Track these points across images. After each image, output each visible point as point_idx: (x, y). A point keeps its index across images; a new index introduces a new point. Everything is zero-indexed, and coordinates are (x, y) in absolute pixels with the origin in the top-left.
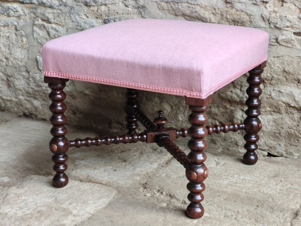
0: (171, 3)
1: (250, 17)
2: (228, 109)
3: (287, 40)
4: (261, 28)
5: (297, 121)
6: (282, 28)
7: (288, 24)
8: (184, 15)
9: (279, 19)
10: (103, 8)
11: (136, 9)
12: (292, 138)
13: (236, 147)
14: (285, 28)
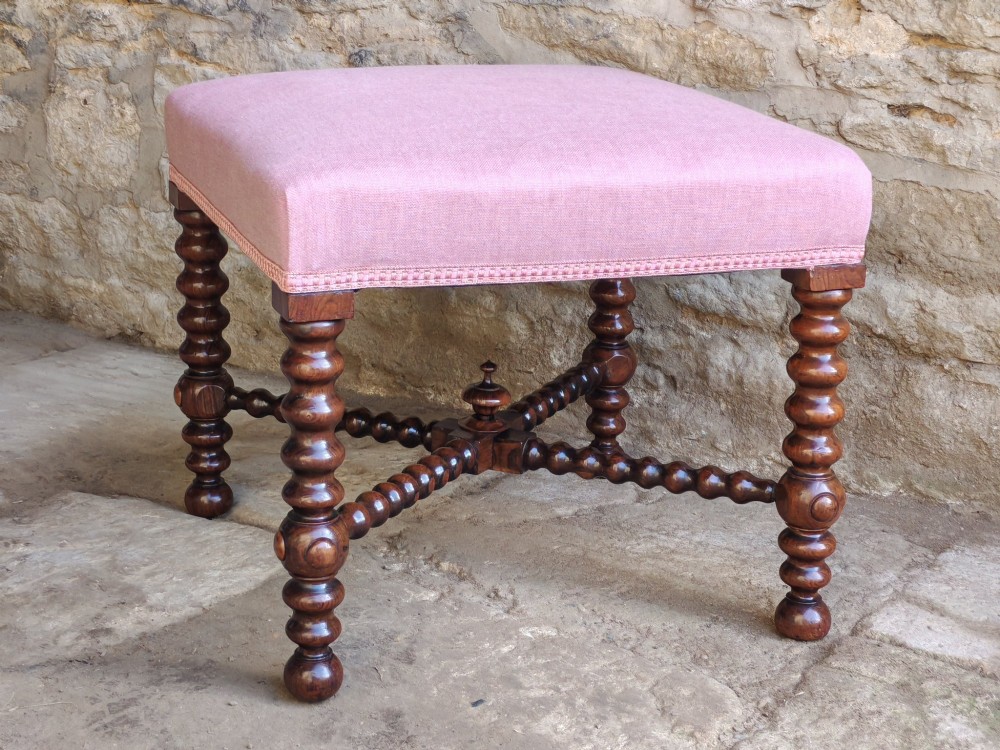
0: (539, 8)
1: (761, 56)
2: (693, 335)
3: (867, 129)
4: (793, 89)
5: (892, 381)
6: (854, 89)
7: (872, 79)
8: (574, 46)
9: (847, 64)
10: (347, 21)
11: (439, 25)
12: (876, 433)
13: (711, 454)
14: (863, 91)
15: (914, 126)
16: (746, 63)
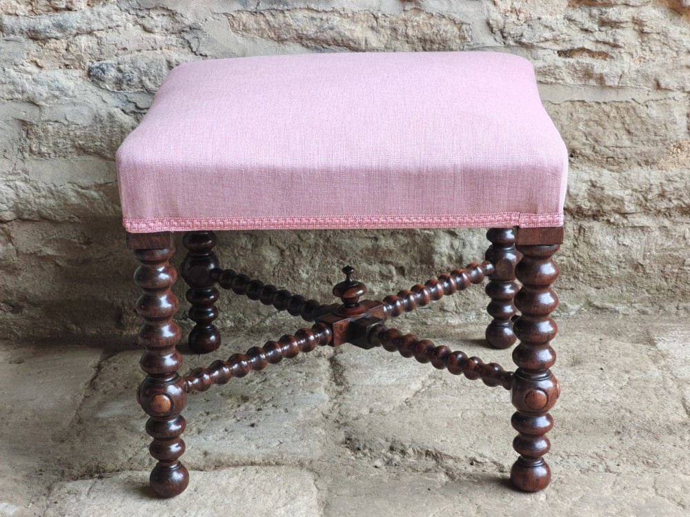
0: (266, 14)
1: (460, 29)
2: (419, 235)
3: (545, 70)
4: (485, 49)
5: (572, 237)
6: (535, 44)
7: (548, 34)
8: (301, 38)
9: (525, 26)
10: (84, 41)
11: (174, 36)
12: (563, 274)
13: (441, 315)
14: (542, 45)
15: (578, 63)
16: (449, 35)
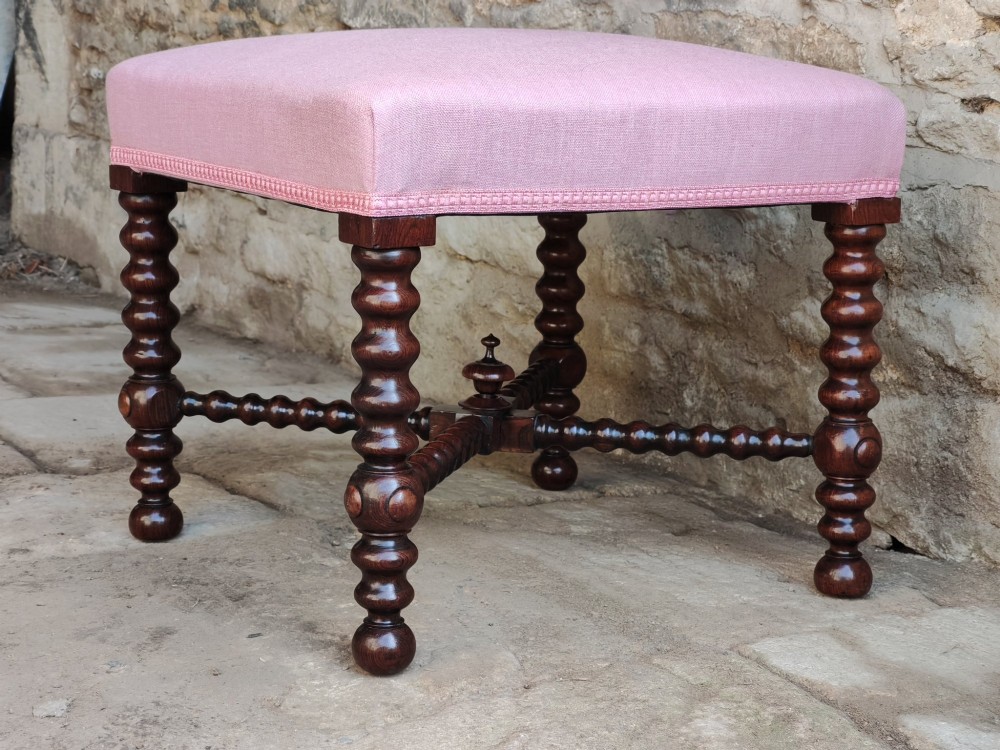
0: (684, 16)
1: (854, 51)
2: (797, 371)
3: (940, 127)
5: (963, 422)
7: (945, 70)
9: (927, 55)
14: (937, 84)
15: (984, 123)
16: (841, 60)
